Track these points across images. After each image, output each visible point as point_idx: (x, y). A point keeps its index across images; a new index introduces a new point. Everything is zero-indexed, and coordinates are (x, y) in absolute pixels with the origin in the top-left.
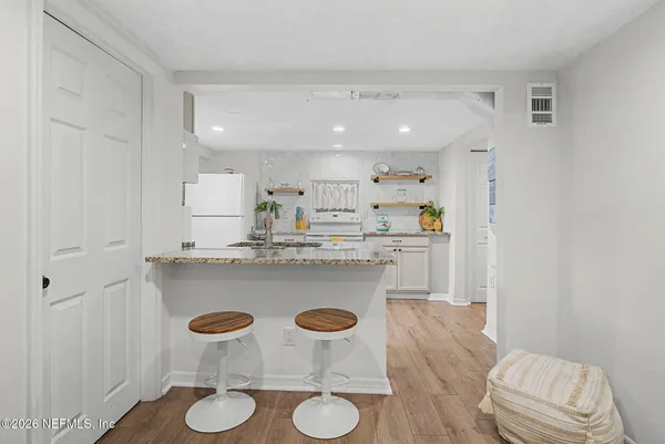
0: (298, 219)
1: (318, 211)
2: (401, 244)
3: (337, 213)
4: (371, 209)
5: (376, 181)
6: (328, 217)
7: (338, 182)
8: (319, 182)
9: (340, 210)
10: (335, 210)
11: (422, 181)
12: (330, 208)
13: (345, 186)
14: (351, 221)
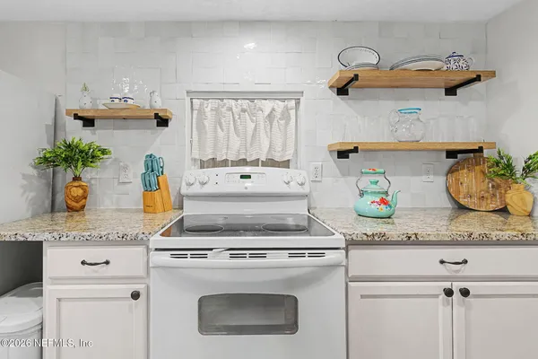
0: (148, 187)
1: (203, 165)
2: (465, 271)
3: (247, 170)
4: (332, 162)
5: (342, 91)
6: (226, 180)
7: (252, 96)
8: (207, 95)
9: (255, 163)
10: (244, 162)
11: (451, 91)
12: (232, 157)
13: (267, 106)
14: (284, 189)
